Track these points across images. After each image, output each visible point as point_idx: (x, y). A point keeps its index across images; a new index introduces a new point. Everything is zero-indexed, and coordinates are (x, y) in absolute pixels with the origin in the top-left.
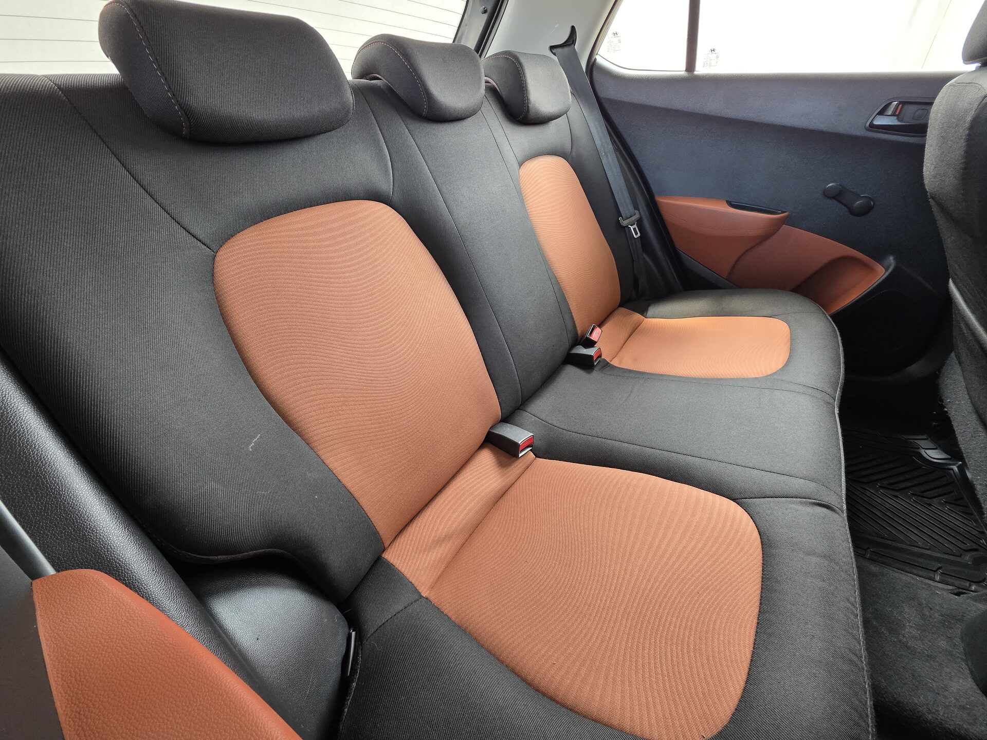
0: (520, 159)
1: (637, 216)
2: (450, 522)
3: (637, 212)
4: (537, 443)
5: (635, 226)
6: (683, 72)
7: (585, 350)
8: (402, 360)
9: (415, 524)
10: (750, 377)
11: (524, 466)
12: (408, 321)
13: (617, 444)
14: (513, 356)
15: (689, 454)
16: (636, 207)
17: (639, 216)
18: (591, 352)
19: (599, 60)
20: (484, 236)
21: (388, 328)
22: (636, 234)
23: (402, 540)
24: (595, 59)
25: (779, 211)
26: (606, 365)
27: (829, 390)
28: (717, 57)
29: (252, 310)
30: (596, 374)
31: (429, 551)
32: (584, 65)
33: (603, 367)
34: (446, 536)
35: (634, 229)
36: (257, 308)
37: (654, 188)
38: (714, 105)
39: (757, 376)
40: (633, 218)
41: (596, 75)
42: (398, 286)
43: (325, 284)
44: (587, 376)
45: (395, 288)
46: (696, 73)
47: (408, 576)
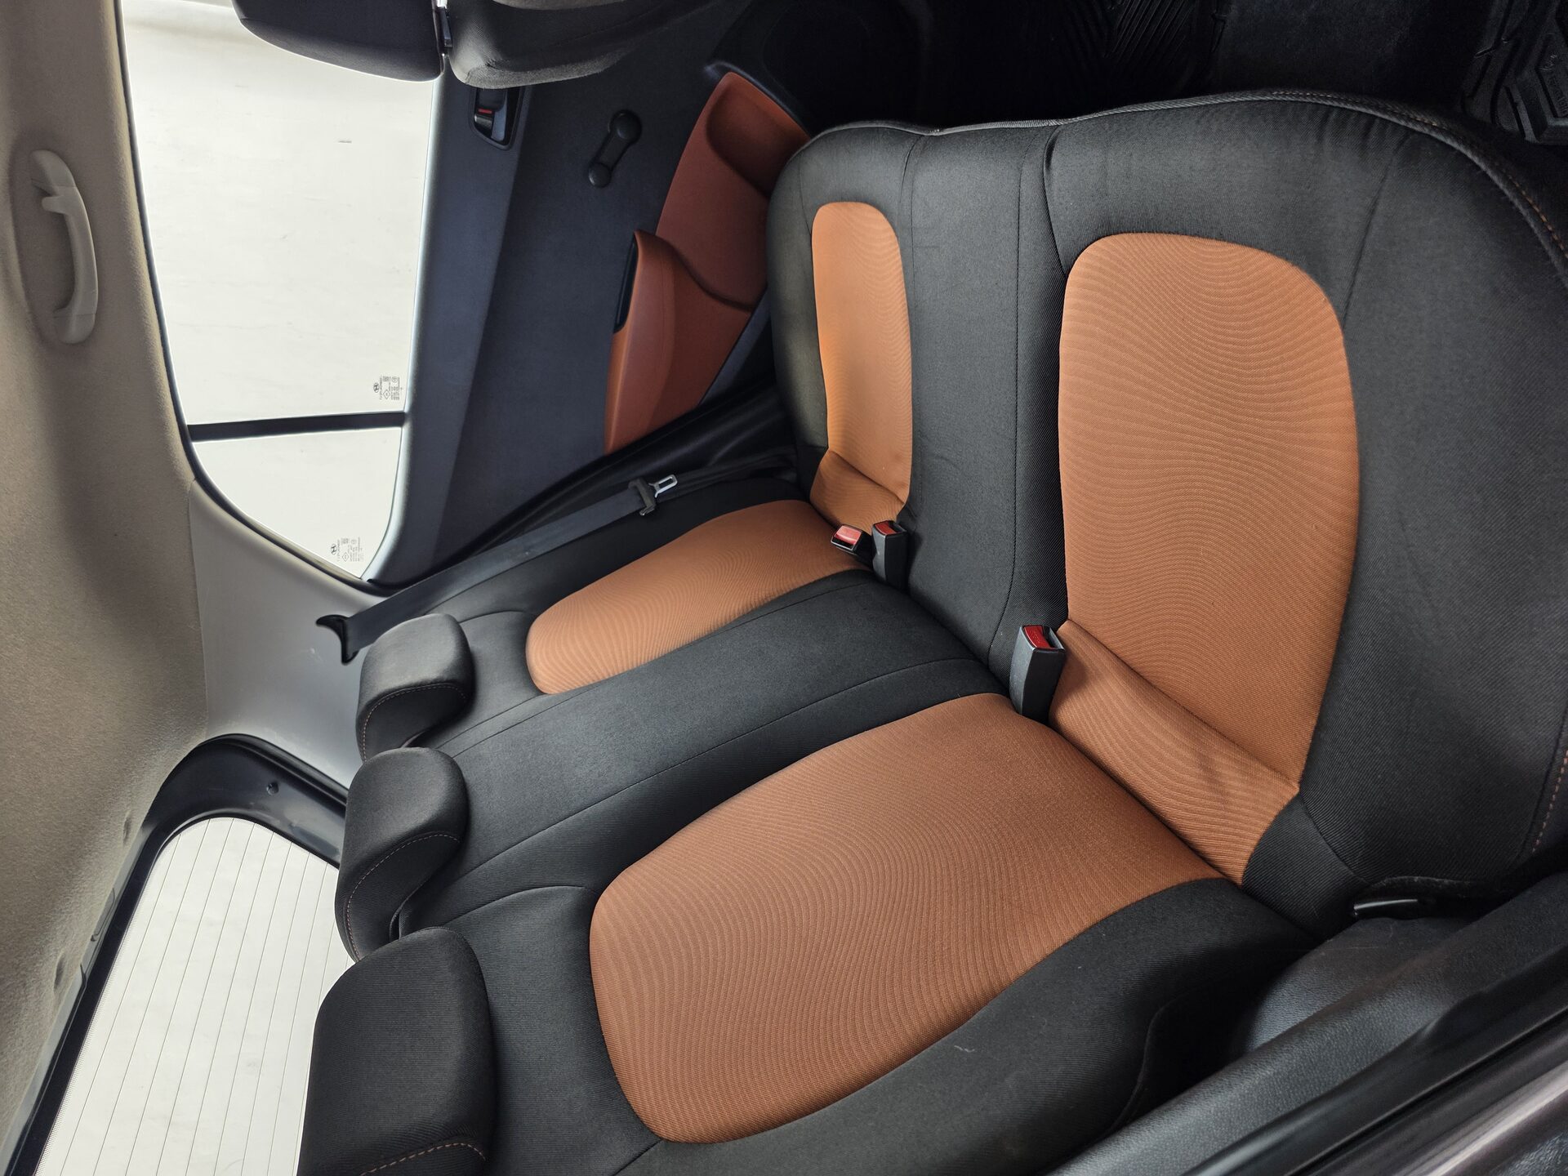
0: (531, 694)
1: (638, 483)
2: (1180, 763)
3: (631, 484)
4: (1040, 620)
5: (656, 485)
6: (403, 429)
7: (879, 553)
8: (863, 856)
9: (1187, 832)
10: (900, 263)
11: (1085, 639)
12: (797, 852)
13: (1021, 470)
14: (876, 675)
15: (1014, 352)
16: (623, 487)
17: (638, 480)
18: (880, 540)
19: (371, 574)
20: (657, 735)
21: (807, 881)
22: (670, 482)
23: (1213, 850)
24: (369, 581)
25: (631, 246)
26: (909, 511)
27: (908, 145)
28: (386, 379)
29: (759, 1087)
30: (922, 527)
31: (1228, 794)
32: (375, 600)
33: (911, 516)
34: (1201, 766)
35: (661, 486)
36: (756, 1079)
37: (591, 457)
38: (459, 373)
39: (899, 251)
40: (642, 490)
41: (392, 579)
42: (735, 871)
43: (724, 983)
44: (925, 542)
45: (739, 875)
46: (406, 410)
47: (1266, 825)
